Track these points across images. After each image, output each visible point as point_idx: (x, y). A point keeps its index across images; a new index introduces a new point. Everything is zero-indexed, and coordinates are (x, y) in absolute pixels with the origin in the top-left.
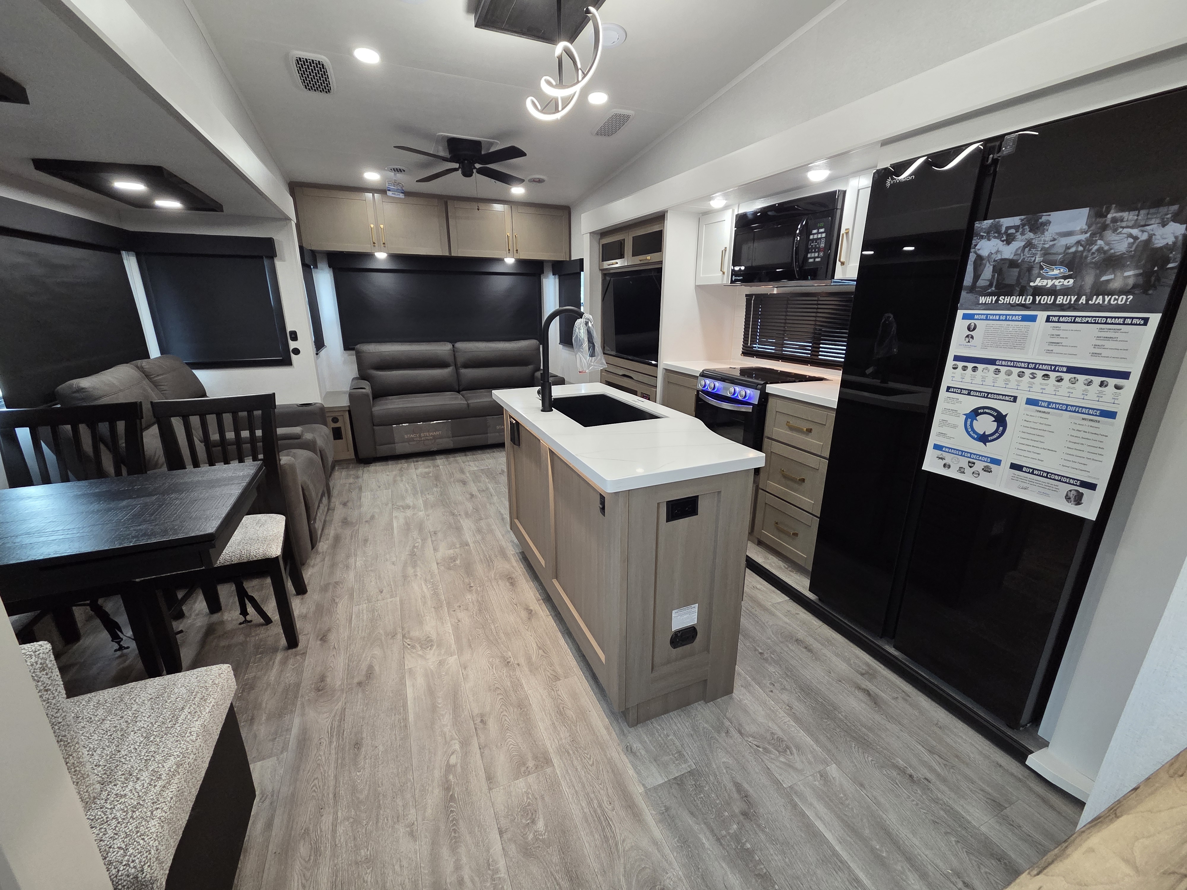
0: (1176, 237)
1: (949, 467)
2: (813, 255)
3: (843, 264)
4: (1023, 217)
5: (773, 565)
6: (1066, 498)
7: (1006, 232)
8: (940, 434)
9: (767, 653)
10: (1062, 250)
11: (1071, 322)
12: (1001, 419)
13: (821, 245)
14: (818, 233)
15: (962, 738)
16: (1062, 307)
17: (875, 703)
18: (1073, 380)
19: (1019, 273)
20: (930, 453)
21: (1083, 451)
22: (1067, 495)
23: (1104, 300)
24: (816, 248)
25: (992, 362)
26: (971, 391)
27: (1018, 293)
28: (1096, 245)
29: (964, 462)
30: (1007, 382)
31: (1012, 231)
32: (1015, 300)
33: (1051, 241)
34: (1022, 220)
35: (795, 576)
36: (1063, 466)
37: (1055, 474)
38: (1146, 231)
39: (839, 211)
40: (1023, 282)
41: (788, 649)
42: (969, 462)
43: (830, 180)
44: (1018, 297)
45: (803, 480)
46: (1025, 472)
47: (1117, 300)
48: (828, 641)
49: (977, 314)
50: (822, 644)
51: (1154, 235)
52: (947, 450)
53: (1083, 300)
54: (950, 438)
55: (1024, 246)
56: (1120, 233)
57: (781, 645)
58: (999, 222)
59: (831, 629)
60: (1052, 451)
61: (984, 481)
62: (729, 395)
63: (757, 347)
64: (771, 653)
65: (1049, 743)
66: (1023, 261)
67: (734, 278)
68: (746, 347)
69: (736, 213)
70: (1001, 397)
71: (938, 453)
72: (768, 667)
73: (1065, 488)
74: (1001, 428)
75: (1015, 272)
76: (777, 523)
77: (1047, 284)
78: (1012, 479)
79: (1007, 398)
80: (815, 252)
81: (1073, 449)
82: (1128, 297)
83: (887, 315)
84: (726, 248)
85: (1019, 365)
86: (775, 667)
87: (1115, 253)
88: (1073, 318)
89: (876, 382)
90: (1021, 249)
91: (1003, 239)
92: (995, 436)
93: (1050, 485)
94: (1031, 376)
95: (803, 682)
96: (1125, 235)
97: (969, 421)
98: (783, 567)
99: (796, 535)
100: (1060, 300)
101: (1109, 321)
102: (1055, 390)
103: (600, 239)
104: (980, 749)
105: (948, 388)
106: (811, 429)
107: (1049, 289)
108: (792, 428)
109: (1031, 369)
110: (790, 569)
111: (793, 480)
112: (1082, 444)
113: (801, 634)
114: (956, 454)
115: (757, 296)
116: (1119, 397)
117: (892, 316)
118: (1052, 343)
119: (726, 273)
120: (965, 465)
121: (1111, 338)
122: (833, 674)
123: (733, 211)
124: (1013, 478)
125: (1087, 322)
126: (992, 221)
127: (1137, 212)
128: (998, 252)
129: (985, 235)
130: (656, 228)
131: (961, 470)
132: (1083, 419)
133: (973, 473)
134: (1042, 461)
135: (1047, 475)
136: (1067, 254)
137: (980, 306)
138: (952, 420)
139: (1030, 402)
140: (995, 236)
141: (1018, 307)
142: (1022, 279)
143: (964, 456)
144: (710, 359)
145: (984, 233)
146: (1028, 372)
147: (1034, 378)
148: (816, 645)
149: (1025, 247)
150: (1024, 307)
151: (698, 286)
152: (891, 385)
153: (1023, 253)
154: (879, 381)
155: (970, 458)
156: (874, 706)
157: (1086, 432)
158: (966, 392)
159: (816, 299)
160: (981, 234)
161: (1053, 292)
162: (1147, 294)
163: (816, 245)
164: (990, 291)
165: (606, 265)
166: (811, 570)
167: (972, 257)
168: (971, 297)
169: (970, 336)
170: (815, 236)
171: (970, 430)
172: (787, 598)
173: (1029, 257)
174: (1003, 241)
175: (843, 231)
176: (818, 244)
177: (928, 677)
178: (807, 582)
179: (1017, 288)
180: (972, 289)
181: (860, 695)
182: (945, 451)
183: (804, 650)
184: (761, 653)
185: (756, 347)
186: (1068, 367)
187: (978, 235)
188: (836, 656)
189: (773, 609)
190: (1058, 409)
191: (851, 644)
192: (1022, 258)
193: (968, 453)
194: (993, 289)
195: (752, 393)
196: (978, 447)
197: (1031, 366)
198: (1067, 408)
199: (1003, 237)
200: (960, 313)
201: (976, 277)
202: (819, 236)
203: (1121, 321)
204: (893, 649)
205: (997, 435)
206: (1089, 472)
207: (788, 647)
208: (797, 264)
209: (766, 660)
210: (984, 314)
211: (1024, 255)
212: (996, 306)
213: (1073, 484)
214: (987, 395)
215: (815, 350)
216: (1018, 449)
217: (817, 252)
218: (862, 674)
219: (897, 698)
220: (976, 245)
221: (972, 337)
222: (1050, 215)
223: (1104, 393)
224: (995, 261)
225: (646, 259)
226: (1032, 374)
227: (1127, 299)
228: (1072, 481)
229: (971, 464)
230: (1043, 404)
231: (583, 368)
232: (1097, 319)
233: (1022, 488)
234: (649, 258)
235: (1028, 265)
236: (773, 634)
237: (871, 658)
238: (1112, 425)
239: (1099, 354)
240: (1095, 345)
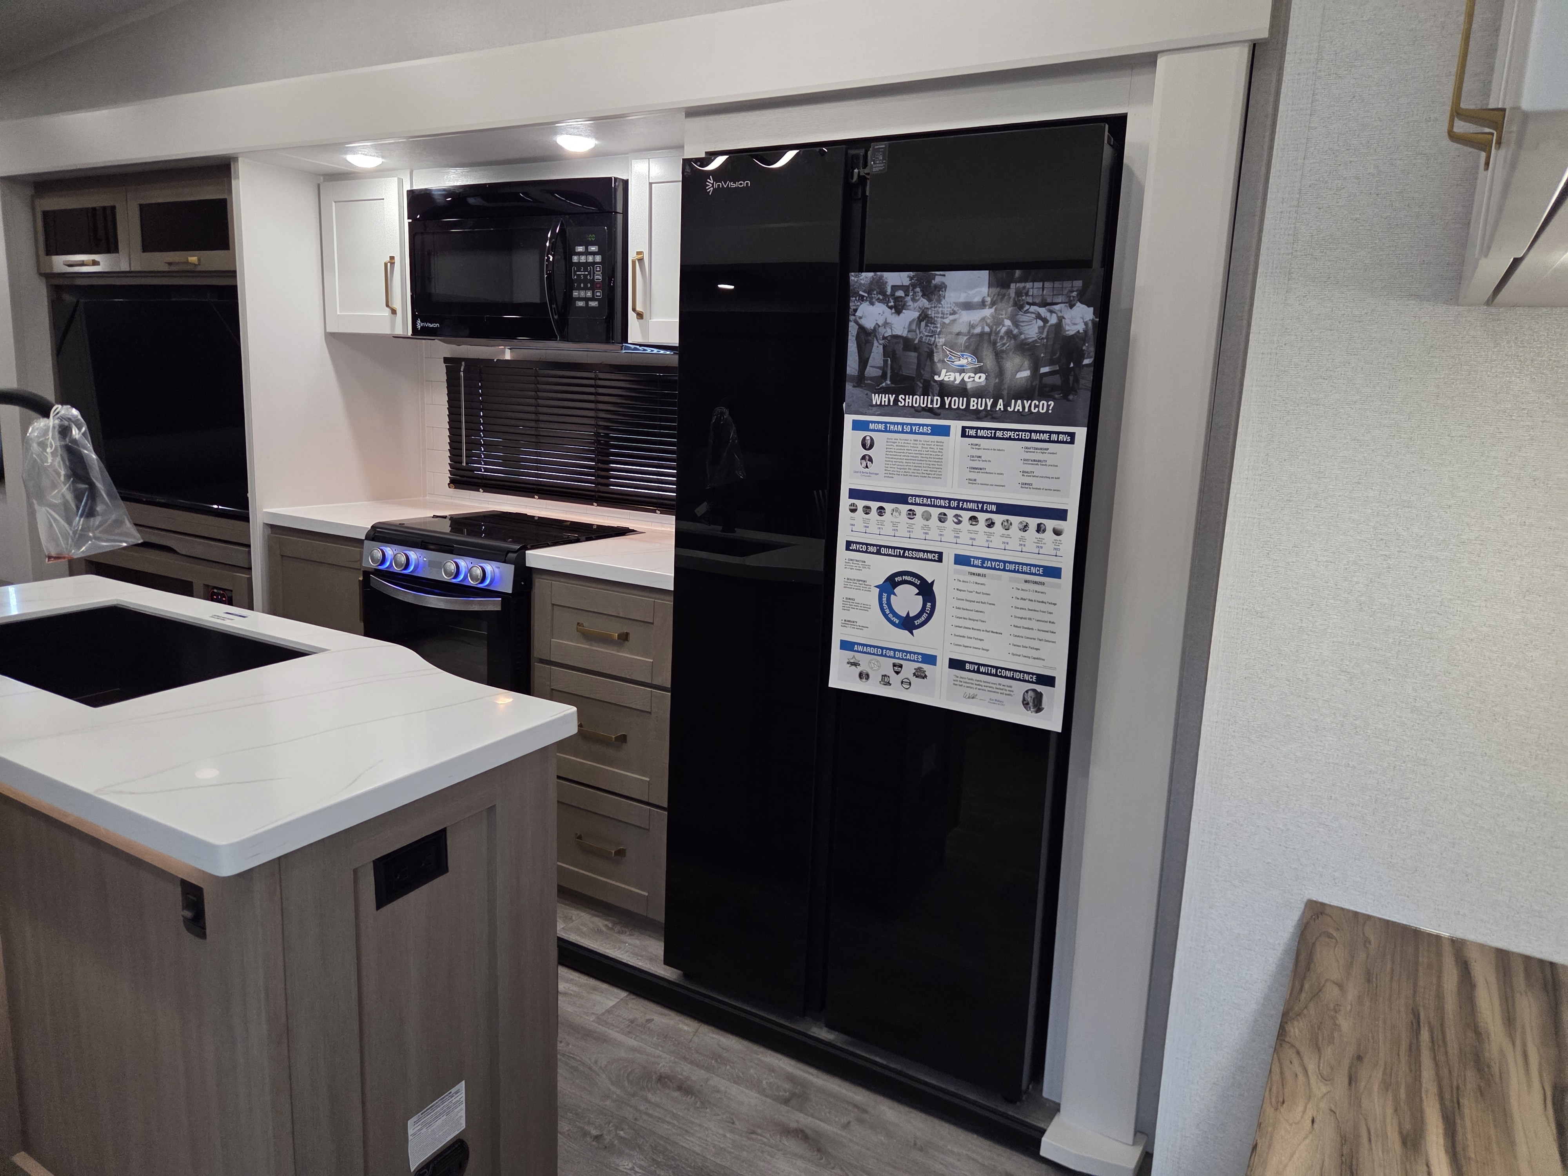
0: (1086, 324)
1: (868, 676)
2: (582, 294)
3: (640, 316)
4: (912, 274)
5: (585, 929)
6: (1023, 704)
7: (893, 295)
8: (846, 623)
9: (609, 1131)
10: (965, 330)
11: (991, 438)
12: (926, 590)
13: (596, 277)
14: (587, 253)
15: (952, 1152)
16: (977, 415)
17: (819, 1150)
18: (1006, 523)
19: (919, 358)
20: (837, 656)
21: (1032, 629)
22: (1024, 699)
23: (1024, 408)
24: (585, 281)
25: (901, 499)
26: (881, 546)
27: (920, 390)
28: (1003, 326)
29: (886, 665)
30: (926, 529)
31: (900, 293)
32: (918, 401)
33: (951, 314)
34: (911, 278)
35: (630, 941)
36: (1013, 654)
37: (1006, 669)
38: (1055, 313)
39: (620, 217)
40: (926, 376)
41: (647, 1105)
42: (894, 665)
43: (595, 155)
44: (922, 397)
45: (623, 739)
46: (969, 671)
47: (1038, 406)
48: (716, 1057)
49: (872, 422)
50: (708, 1069)
51: (1064, 318)
52: (860, 648)
53: (1000, 405)
54: (862, 628)
55: (918, 318)
56: (1027, 312)
57: (633, 1101)
58: (882, 277)
59: (717, 1031)
60: (997, 633)
61: (917, 695)
62: (446, 578)
63: (482, 468)
64: (617, 1128)
65: (1059, 1105)
66: (920, 341)
67: (419, 324)
68: (458, 469)
69: (407, 187)
70: (921, 555)
71: (849, 654)
72: (617, 1161)
73: (1020, 688)
74: (929, 605)
75: (912, 357)
76: (580, 837)
77: (955, 379)
78: (954, 684)
79: (930, 556)
80: (585, 288)
81: (1020, 627)
82: (1049, 403)
83: (717, 409)
84: (392, 258)
85: (938, 502)
86: (630, 1156)
87: (1026, 339)
88: (993, 431)
89: (716, 530)
90: (915, 322)
91: (890, 304)
92: (923, 619)
93: (1002, 687)
94: (956, 520)
95: (689, 1166)
96: (1034, 316)
97: (885, 595)
98: (604, 929)
99: (621, 853)
100: (974, 404)
101: (1034, 436)
102: (987, 541)
103: (33, 198)
104: (980, 1160)
105: (849, 544)
106: (627, 634)
107: (957, 387)
108: (589, 637)
109: (954, 508)
110: (618, 928)
111: (604, 741)
112: (1030, 619)
113: (665, 1062)
114: (874, 654)
115: (472, 364)
116: (1061, 547)
117: (727, 412)
118: (974, 468)
119: (399, 312)
120: (890, 672)
121: (1039, 461)
122: (738, 1125)
123: (401, 182)
124: (956, 683)
125: (1010, 439)
126: (872, 274)
127: (1042, 283)
128: (886, 324)
129: (866, 295)
130: (207, 193)
131: (885, 681)
132: (1026, 581)
133: (902, 682)
134: (987, 650)
135: (996, 671)
136: (973, 335)
137: (874, 409)
138: (861, 597)
139: (961, 560)
140: (879, 299)
141: (923, 413)
142: (924, 370)
143: (886, 656)
144: (380, 496)
145: (864, 292)
146: (951, 513)
147: (959, 522)
148: (696, 1075)
149: (920, 320)
150: (931, 412)
151: (333, 335)
152: (742, 534)
153: (919, 329)
154: (720, 528)
155: (894, 657)
156: (819, 1156)
157: (1032, 601)
158: (874, 549)
159: (592, 375)
160: (861, 293)
161: (962, 391)
162: (1068, 400)
163: (585, 276)
164: (884, 385)
165: (61, 263)
166: (662, 920)
167: (853, 329)
168: (858, 392)
169: (867, 457)
170: (583, 259)
171: (888, 610)
172: (623, 994)
173: (927, 336)
174: (891, 308)
175: (632, 255)
176: (590, 274)
177: (885, 1063)
178: (657, 948)
179: (919, 383)
180: (860, 380)
181: (792, 1145)
182: (858, 651)
183: (676, 1094)
184: (597, 1138)
185: (479, 469)
186: (998, 505)
187: (856, 294)
188: (735, 1083)
189: (601, 1028)
190: (995, 569)
191: (755, 1048)
192: (918, 337)
193: (890, 649)
194: (889, 382)
195: (497, 570)
196: (900, 638)
197: (954, 504)
198: (1003, 566)
199: (889, 302)
200: (849, 420)
201: (863, 362)
202: (590, 259)
203: (1046, 437)
204: (825, 1029)
205: (925, 616)
206: (1043, 660)
207: (646, 1100)
208: (554, 306)
209: (609, 1148)
210: (882, 423)
211: (920, 333)
212: (893, 409)
213: (1028, 681)
214: (903, 553)
215: (602, 473)
216: (955, 635)
217: (589, 289)
218: (786, 1102)
219: (849, 1123)
220: (855, 310)
221: (871, 460)
222: (944, 275)
223: (1044, 541)
224: (884, 338)
225: (187, 263)
226: (956, 516)
227: (1048, 406)
228: (1026, 677)
229: (898, 668)
230: (976, 562)
231: (58, 544)
232: (1021, 433)
233: (969, 698)
234: (193, 259)
235: (928, 348)
236: (613, 1083)
237: (793, 1062)
238: (1058, 586)
239: (1029, 484)
240: (1023, 472)
